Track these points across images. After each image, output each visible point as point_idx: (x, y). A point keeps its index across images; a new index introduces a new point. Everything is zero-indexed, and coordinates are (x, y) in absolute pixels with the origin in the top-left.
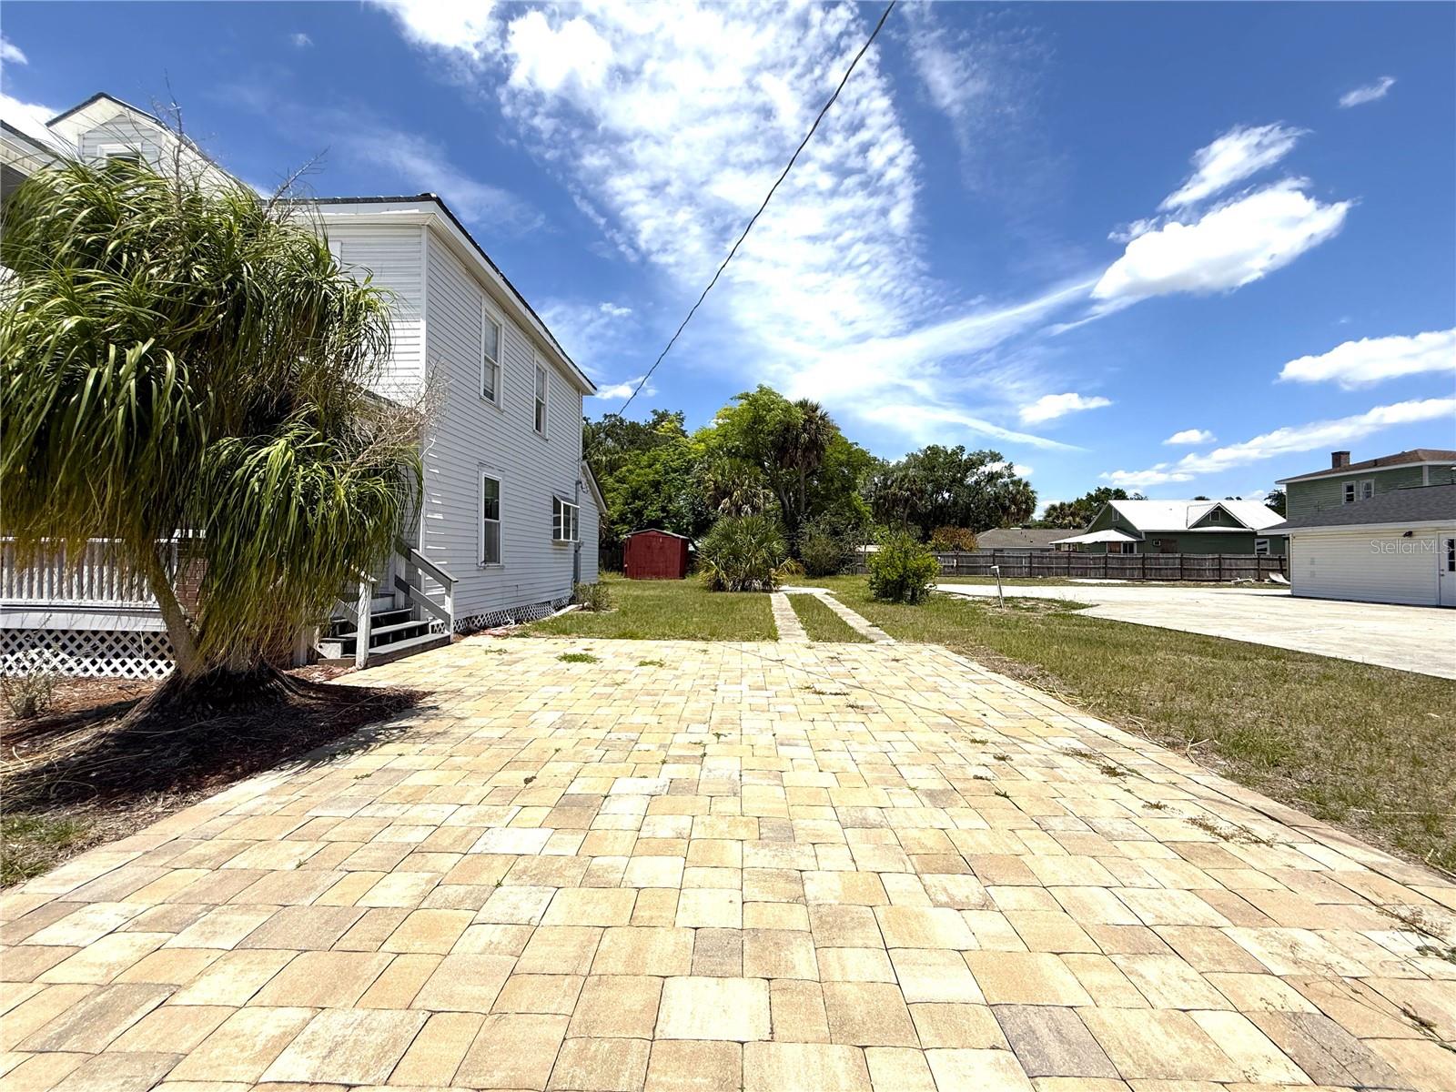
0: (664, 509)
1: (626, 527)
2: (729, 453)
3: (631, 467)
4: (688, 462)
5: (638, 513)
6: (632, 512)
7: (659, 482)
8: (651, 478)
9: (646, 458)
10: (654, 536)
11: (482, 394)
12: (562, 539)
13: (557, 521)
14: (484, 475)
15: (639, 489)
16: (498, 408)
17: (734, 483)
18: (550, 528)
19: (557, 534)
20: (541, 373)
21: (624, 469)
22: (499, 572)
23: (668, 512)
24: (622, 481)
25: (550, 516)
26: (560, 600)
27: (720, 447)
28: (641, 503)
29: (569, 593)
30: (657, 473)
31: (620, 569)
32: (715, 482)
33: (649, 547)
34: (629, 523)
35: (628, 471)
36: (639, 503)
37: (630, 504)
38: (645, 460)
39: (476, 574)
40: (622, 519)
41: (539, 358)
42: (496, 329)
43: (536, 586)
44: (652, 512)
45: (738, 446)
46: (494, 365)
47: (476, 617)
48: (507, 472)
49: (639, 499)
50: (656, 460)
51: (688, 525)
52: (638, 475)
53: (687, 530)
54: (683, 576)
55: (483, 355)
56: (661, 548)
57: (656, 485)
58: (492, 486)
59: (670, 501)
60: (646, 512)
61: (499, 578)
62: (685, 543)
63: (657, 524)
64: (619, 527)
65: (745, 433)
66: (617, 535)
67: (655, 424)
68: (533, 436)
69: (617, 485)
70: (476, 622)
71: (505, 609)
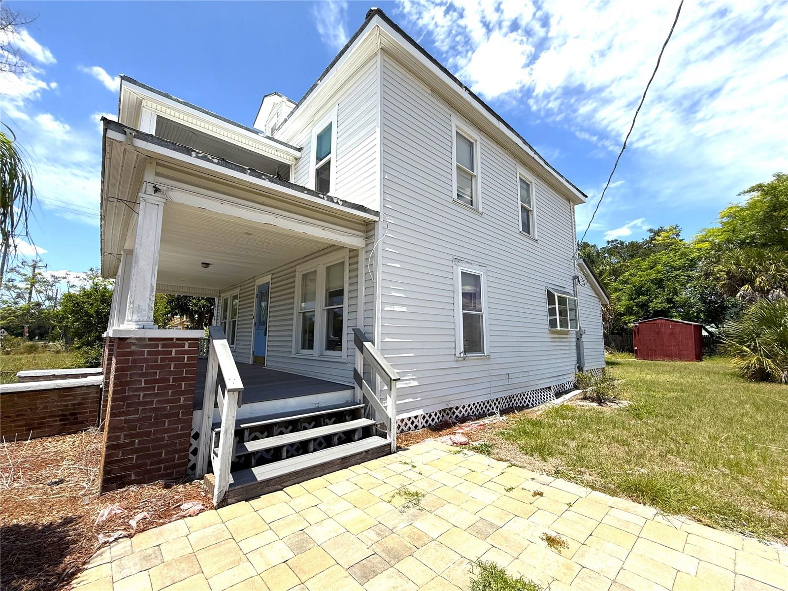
0: (669, 301)
1: (633, 318)
2: (742, 244)
3: (632, 271)
4: (692, 261)
5: (644, 306)
6: (637, 305)
7: (662, 280)
8: (653, 277)
9: (646, 263)
10: (662, 324)
11: (455, 197)
12: (559, 328)
13: (552, 312)
14: (460, 269)
15: (642, 287)
16: (476, 210)
17: (754, 269)
18: (545, 319)
19: (553, 324)
20: (526, 185)
21: (627, 274)
22: (487, 362)
23: (674, 303)
24: (626, 282)
25: (545, 307)
26: (563, 385)
27: (729, 241)
28: (646, 298)
29: (572, 378)
30: (659, 272)
31: (631, 351)
32: (728, 273)
33: (658, 333)
34: (635, 314)
35: (630, 275)
36: (643, 298)
37: (635, 299)
38: (645, 264)
39: (455, 365)
40: (629, 311)
41: (522, 171)
42: (471, 145)
43: (530, 373)
44: (658, 304)
45: (753, 236)
46: (472, 176)
47: (457, 408)
48: (489, 268)
49: (643, 294)
50: (656, 263)
51: (698, 313)
52: (640, 276)
53: (698, 317)
54: (699, 358)
55: (455, 163)
56: (672, 334)
57: (659, 283)
58: (472, 279)
59: (676, 293)
60: (651, 305)
61: (484, 368)
62: (699, 329)
63: (664, 313)
64: (626, 318)
65: (762, 222)
66: (626, 324)
67: (652, 239)
68: (519, 236)
69: (621, 286)
70: (457, 413)
71: (494, 397)
